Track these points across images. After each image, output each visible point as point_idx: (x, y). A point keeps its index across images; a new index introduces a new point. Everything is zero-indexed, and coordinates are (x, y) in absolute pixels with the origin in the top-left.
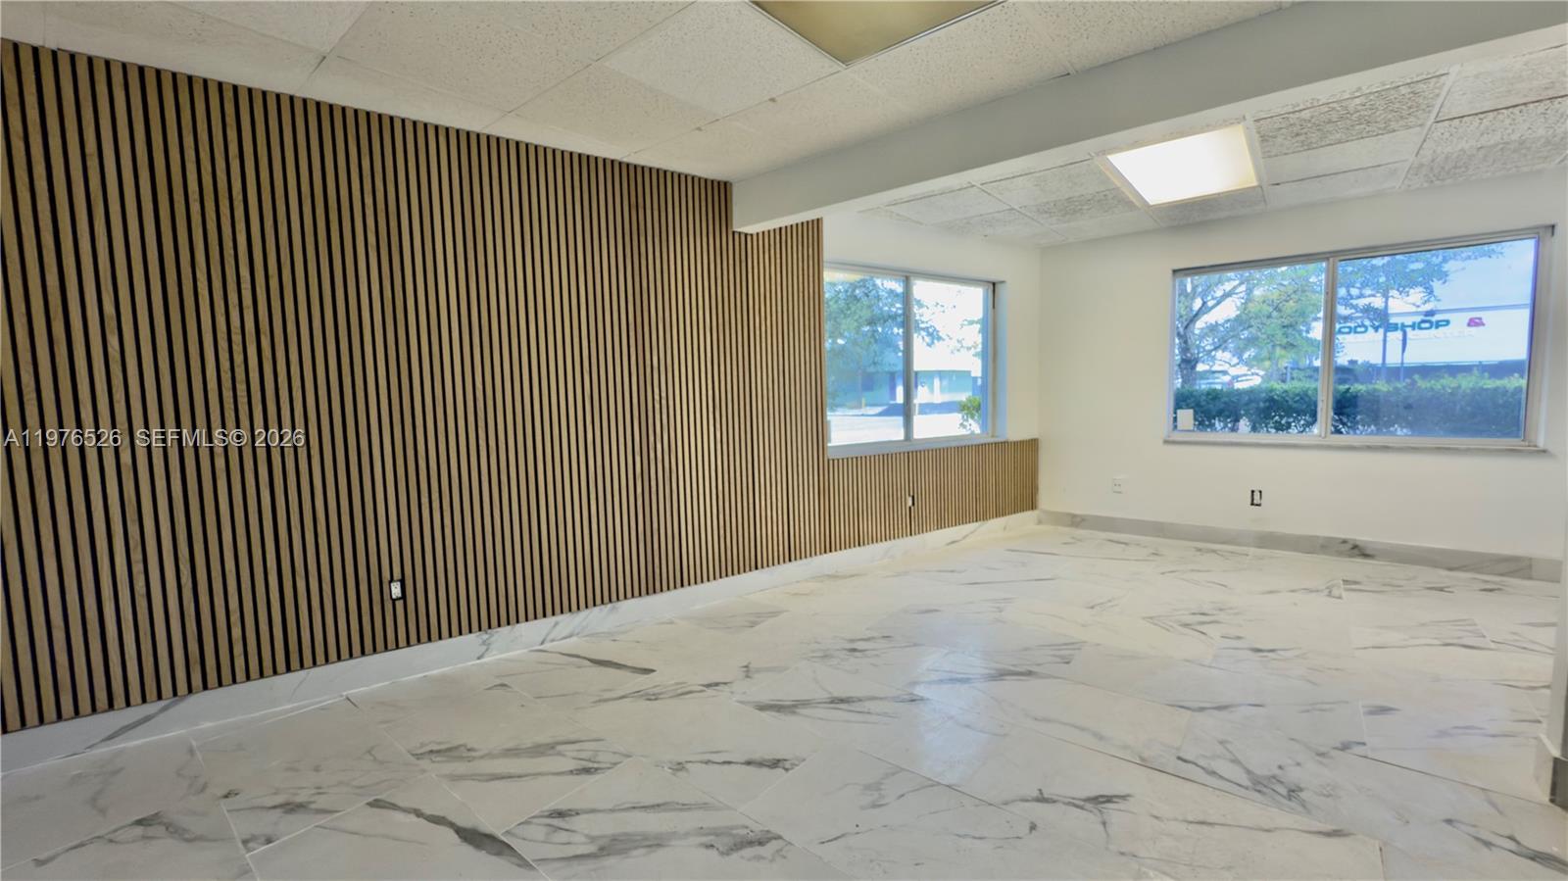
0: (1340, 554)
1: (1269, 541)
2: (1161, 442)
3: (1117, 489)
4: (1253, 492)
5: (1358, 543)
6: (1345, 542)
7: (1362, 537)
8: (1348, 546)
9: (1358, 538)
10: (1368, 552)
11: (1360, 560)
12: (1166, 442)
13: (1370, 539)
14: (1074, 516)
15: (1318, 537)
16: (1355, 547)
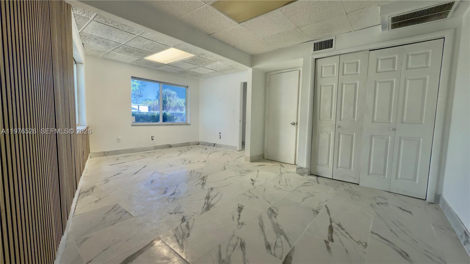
0: (167, 148)
1: (156, 148)
2: (131, 126)
3: (119, 141)
7: (170, 143)
9: (170, 144)
10: (171, 146)
11: (171, 148)
12: (132, 125)
13: (171, 144)
14: (105, 152)
15: (164, 145)
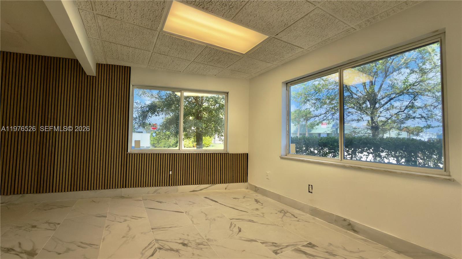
0: (343, 227)
4: (309, 185)
5: (351, 223)
6: (345, 220)
8: (346, 223)
9: (351, 219)
10: (356, 229)
11: (352, 233)
14: (256, 187)
16: (350, 224)
